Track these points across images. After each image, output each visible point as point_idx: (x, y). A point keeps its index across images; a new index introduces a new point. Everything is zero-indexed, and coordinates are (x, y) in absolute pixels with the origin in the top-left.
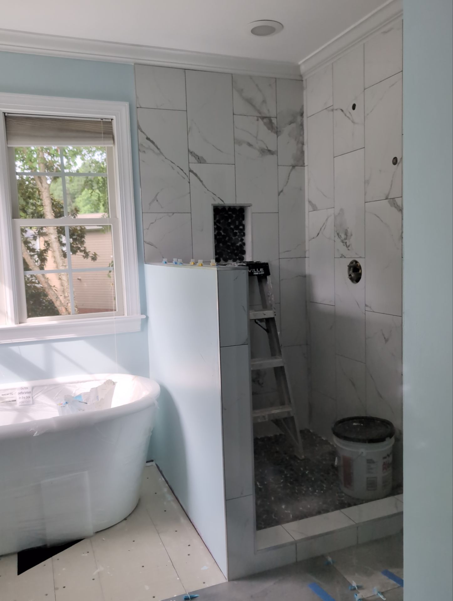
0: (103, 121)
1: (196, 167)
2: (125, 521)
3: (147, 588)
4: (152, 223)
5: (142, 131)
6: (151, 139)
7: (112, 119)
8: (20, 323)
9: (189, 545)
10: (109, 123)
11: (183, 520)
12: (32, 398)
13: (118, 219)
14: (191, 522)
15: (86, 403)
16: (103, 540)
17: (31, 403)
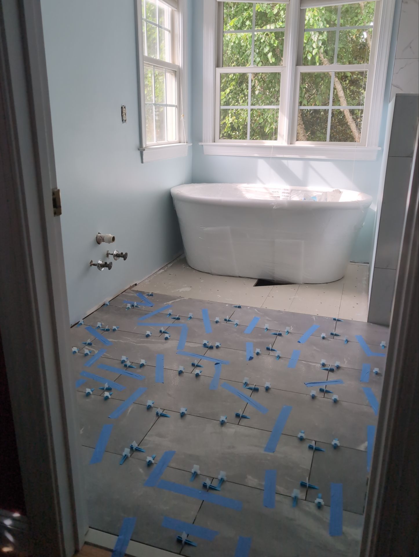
2: (325, 284)
4: (402, 68)
8: (290, 144)
9: (357, 304)
12: (290, 197)
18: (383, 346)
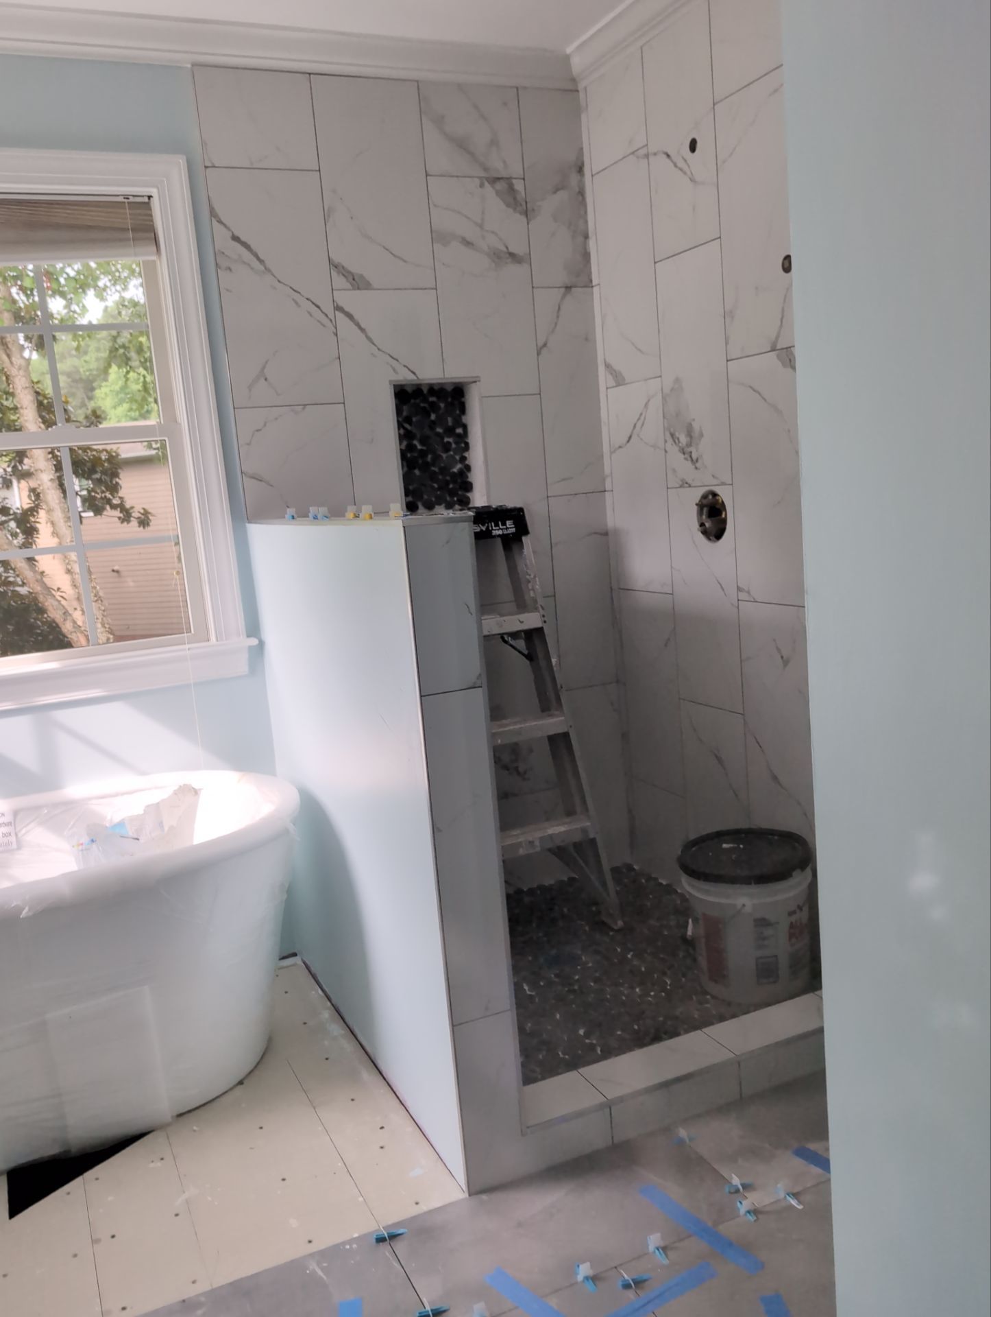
0: (128, 203)
1: (349, 299)
2: (240, 1087)
3: (294, 1223)
4: (258, 430)
5: (220, 222)
6: (243, 239)
7: (150, 197)
9: (382, 1128)
10: (143, 206)
11: (367, 1076)
12: (16, 835)
13: (180, 424)
14: (384, 1079)
15: (138, 839)
16: (195, 1131)
17: (14, 846)
18: (587, 1278)
